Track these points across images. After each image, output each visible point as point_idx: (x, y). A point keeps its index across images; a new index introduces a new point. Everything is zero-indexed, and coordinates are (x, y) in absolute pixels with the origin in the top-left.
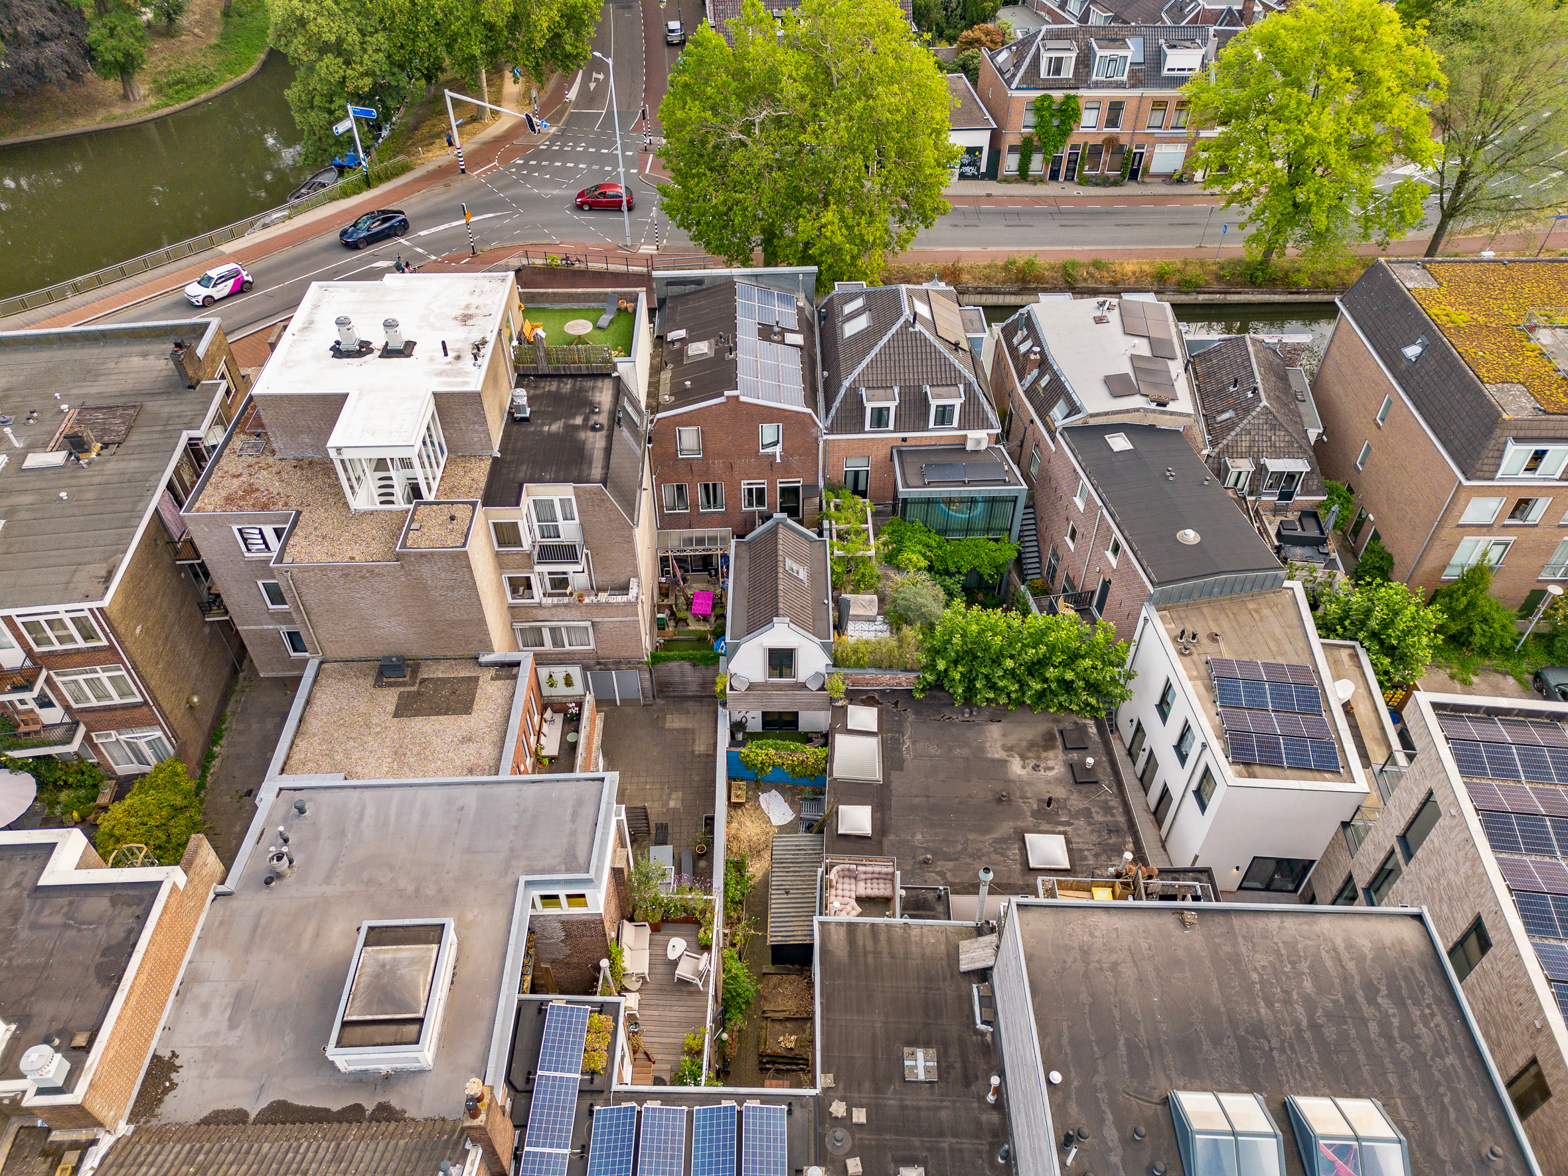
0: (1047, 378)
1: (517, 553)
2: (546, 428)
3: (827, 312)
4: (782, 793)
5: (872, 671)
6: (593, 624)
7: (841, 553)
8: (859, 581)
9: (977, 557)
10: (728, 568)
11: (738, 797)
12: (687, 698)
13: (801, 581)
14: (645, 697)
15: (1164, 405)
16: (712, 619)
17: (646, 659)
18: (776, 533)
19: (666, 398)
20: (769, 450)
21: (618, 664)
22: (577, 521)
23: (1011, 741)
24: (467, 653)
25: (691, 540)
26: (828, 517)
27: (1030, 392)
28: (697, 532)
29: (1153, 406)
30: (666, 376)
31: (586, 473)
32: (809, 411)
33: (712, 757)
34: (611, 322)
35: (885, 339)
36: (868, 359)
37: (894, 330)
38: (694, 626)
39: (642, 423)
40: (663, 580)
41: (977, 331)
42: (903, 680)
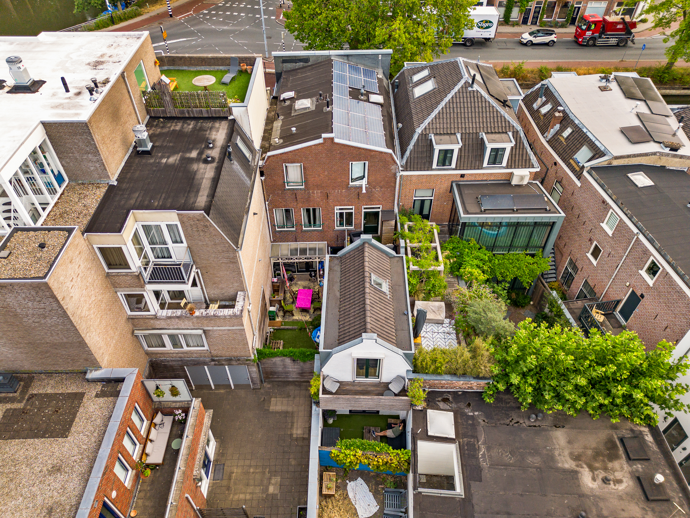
0: (568, 131)
1: (127, 275)
2: (164, 161)
3: (399, 82)
4: (367, 481)
5: (448, 377)
6: (205, 332)
7: (415, 268)
8: (430, 290)
9: (519, 269)
10: (324, 271)
11: (329, 489)
12: (289, 383)
13: (384, 293)
14: (254, 384)
15: (676, 150)
16: (312, 311)
17: (253, 357)
18: (363, 252)
19: (276, 140)
20: (357, 183)
21: (229, 361)
22: (185, 244)
23: (578, 449)
24: (76, 368)
25: (296, 250)
26: (403, 237)
27: (553, 142)
28: (301, 245)
29: (667, 150)
30: (278, 125)
31: (192, 200)
32: (390, 151)
33: (306, 440)
34: (233, 79)
35: (449, 96)
36: (436, 112)
37: (456, 89)
38: (298, 316)
39: (254, 159)
40: (275, 280)
41: (514, 95)
42: (475, 385)
